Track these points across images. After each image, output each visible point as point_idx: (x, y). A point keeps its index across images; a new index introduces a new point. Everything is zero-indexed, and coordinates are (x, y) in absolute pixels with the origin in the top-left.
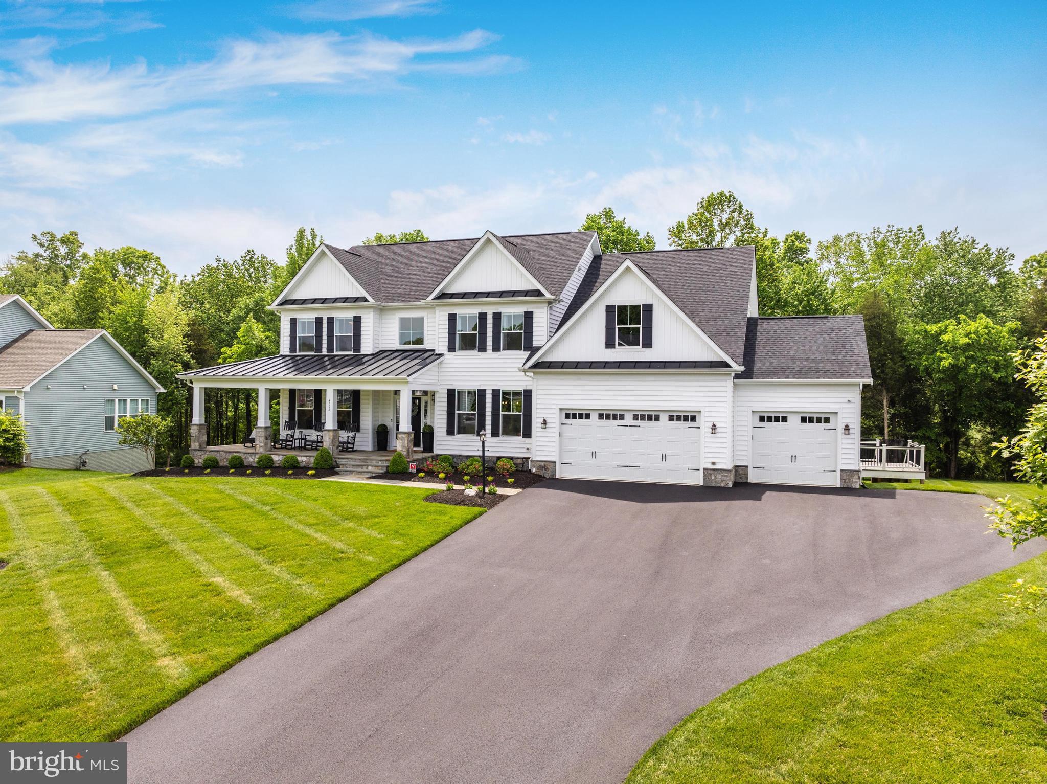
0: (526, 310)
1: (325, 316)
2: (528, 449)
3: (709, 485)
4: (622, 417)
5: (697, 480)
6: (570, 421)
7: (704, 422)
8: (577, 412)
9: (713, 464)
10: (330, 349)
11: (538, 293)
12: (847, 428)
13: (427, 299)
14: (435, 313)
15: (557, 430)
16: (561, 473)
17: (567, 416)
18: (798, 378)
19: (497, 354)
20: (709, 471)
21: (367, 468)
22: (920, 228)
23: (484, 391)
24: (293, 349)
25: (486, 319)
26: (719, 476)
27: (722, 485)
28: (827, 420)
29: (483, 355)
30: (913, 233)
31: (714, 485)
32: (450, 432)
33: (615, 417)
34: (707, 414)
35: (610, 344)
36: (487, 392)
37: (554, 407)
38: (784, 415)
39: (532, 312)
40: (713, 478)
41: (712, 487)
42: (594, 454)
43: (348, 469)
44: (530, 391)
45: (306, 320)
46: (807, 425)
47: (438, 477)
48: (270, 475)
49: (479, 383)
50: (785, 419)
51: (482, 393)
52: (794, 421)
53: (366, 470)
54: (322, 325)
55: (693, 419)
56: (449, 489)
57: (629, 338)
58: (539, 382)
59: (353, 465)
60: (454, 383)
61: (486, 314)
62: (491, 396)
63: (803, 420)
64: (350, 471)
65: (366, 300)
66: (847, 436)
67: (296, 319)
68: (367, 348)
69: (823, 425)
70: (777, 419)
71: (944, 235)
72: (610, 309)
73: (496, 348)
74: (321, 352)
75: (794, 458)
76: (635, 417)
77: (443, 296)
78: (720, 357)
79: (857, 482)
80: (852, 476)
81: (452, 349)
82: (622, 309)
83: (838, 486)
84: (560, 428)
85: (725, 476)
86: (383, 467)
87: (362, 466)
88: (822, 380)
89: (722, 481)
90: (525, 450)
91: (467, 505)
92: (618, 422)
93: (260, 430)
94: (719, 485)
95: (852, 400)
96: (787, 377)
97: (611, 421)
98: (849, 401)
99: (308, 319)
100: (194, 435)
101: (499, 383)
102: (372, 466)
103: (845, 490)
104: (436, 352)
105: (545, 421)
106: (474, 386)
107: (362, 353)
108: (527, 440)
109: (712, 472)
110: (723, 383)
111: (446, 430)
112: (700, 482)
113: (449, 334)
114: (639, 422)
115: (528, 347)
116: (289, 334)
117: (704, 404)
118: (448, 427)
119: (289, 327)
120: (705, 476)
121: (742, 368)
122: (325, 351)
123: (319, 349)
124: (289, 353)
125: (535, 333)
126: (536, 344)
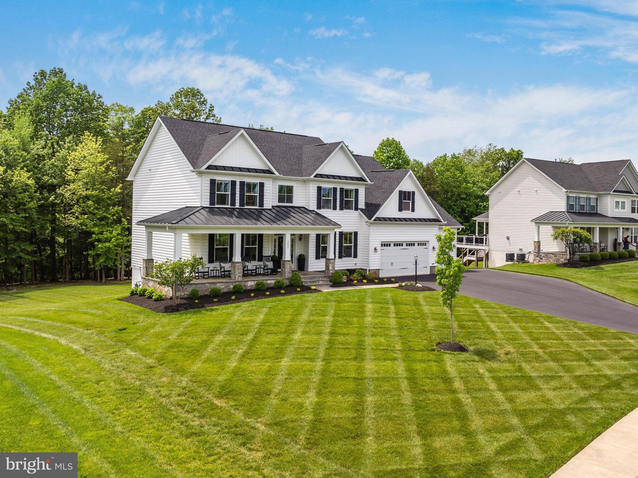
0: (355, 188)
1: (238, 180)
3: (432, 273)
4: (402, 245)
6: (383, 248)
7: (430, 246)
8: (386, 243)
9: (433, 264)
10: (242, 203)
12: (454, 246)
13: (311, 177)
14: (305, 185)
15: (380, 253)
16: (382, 274)
17: (382, 245)
19: (343, 212)
24: (212, 202)
25: (336, 191)
29: (334, 212)
32: (318, 257)
33: (400, 245)
34: (431, 242)
35: (400, 210)
37: (378, 241)
40: (433, 270)
42: (392, 264)
43: (308, 284)
44: (357, 232)
47: (363, 282)
53: (319, 284)
54: (235, 186)
55: (426, 244)
57: (406, 206)
58: (373, 228)
59: (311, 282)
61: (336, 188)
62: (338, 236)
67: (215, 180)
68: (268, 204)
72: (400, 192)
73: (342, 208)
74: (235, 206)
76: (407, 245)
78: (438, 217)
81: (319, 207)
82: (405, 193)
86: (327, 281)
87: (315, 282)
90: (353, 265)
97: (398, 247)
99: (224, 181)
101: (342, 228)
102: (321, 281)
104: (311, 209)
105: (375, 248)
107: (264, 208)
108: (355, 259)
109: (433, 268)
110: (436, 229)
111: (315, 256)
112: (428, 273)
113: (317, 199)
114: (408, 247)
115: (356, 209)
116: (209, 191)
117: (430, 238)
118: (316, 255)
119: (209, 185)
120: (431, 270)
121: (446, 222)
122: (237, 205)
123: (233, 203)
124: (209, 206)
125: (359, 201)
126: (360, 207)
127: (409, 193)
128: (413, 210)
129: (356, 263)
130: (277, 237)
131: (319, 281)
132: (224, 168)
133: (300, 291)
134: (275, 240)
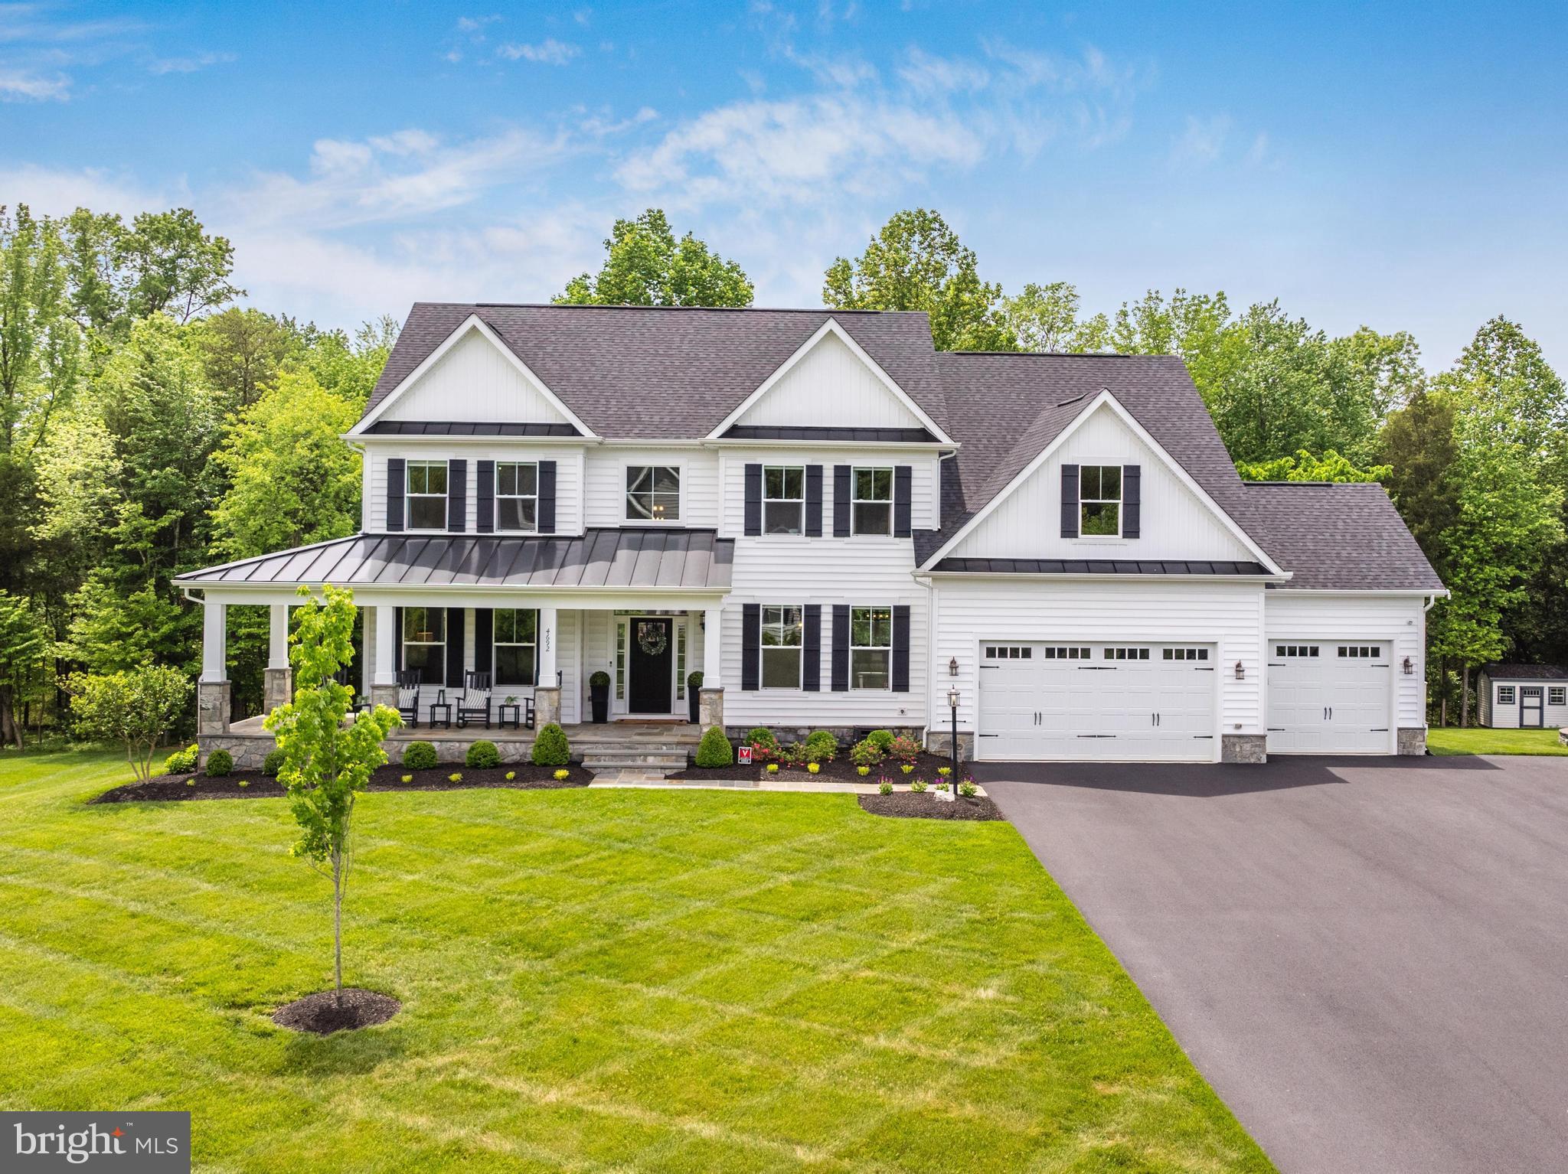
0: (899, 464)
1: (472, 459)
2: (902, 711)
3: (1232, 761)
4: (1086, 654)
5: (1212, 754)
6: (996, 661)
7: (1223, 660)
8: (1009, 646)
9: (1239, 727)
10: (484, 523)
11: (924, 435)
12: (1407, 664)
13: (708, 437)
14: (718, 460)
15: (975, 679)
16: (983, 752)
17: (991, 653)
18: (1342, 587)
19: (842, 541)
20: (1232, 740)
21: (645, 760)
22: (1221, 296)
23: (818, 607)
24: (394, 521)
25: (820, 477)
26: (1247, 747)
27: (1252, 760)
28: (1376, 652)
29: (814, 542)
30: (1211, 304)
31: (1239, 760)
32: (749, 683)
33: (1074, 653)
34: (1228, 648)
35: (1068, 531)
36: (823, 610)
37: (970, 637)
38: (1315, 645)
39: (909, 469)
40: (1238, 749)
41: (1237, 765)
42: (1038, 718)
43: (602, 763)
44: (907, 609)
45: (427, 465)
46: (1348, 660)
47: (808, 770)
48: (462, 784)
49: (807, 594)
50: (1315, 652)
51: (813, 613)
52: (1328, 653)
53: (644, 764)
54: (465, 477)
55: (1203, 655)
56: (887, 793)
57: (1099, 520)
58: (944, 595)
59: (614, 756)
60: (756, 593)
61: (820, 468)
62: (830, 618)
63: (1342, 652)
64: (616, 767)
65: (574, 432)
66: (1410, 676)
67: (401, 462)
68: (569, 522)
69: (1370, 660)
70: (1303, 652)
71: (1255, 312)
72: (1068, 472)
73: (841, 531)
74: (464, 531)
75: (1328, 712)
76: (1109, 654)
77: (734, 432)
78: (1254, 556)
79: (1420, 746)
80: (1414, 737)
81: (752, 529)
82: (1090, 473)
83: (1395, 753)
84: (980, 675)
85: (1256, 746)
86: (678, 757)
87: (633, 757)
88: (1376, 592)
89: (1252, 754)
90: (896, 714)
91: (961, 818)
92: (1080, 662)
93: (382, 692)
94: (1247, 761)
95: (1415, 622)
96: (1325, 586)
97: (1068, 660)
98: (1410, 623)
99: (430, 462)
100: (210, 706)
101: (846, 594)
102: (655, 755)
103: (1404, 760)
104: (720, 535)
105: (953, 662)
106: (796, 597)
107: (557, 534)
108: (901, 696)
109: (1236, 740)
110: (1253, 598)
111: (740, 681)
112: (1217, 758)
113: (747, 503)
114: (1115, 662)
115: (903, 531)
116: (385, 492)
117: (1222, 631)
118: (744, 676)
119: (385, 476)
120: (1225, 747)
121: (1289, 575)
122: (471, 528)
123: (458, 523)
124: (385, 532)
125: (913, 507)
126: (916, 524)
127: (1111, 472)
128: (1132, 531)
129: (902, 706)
130: (626, 621)
131: (646, 756)
132: (426, 428)
133: (515, 779)
134: (621, 626)
